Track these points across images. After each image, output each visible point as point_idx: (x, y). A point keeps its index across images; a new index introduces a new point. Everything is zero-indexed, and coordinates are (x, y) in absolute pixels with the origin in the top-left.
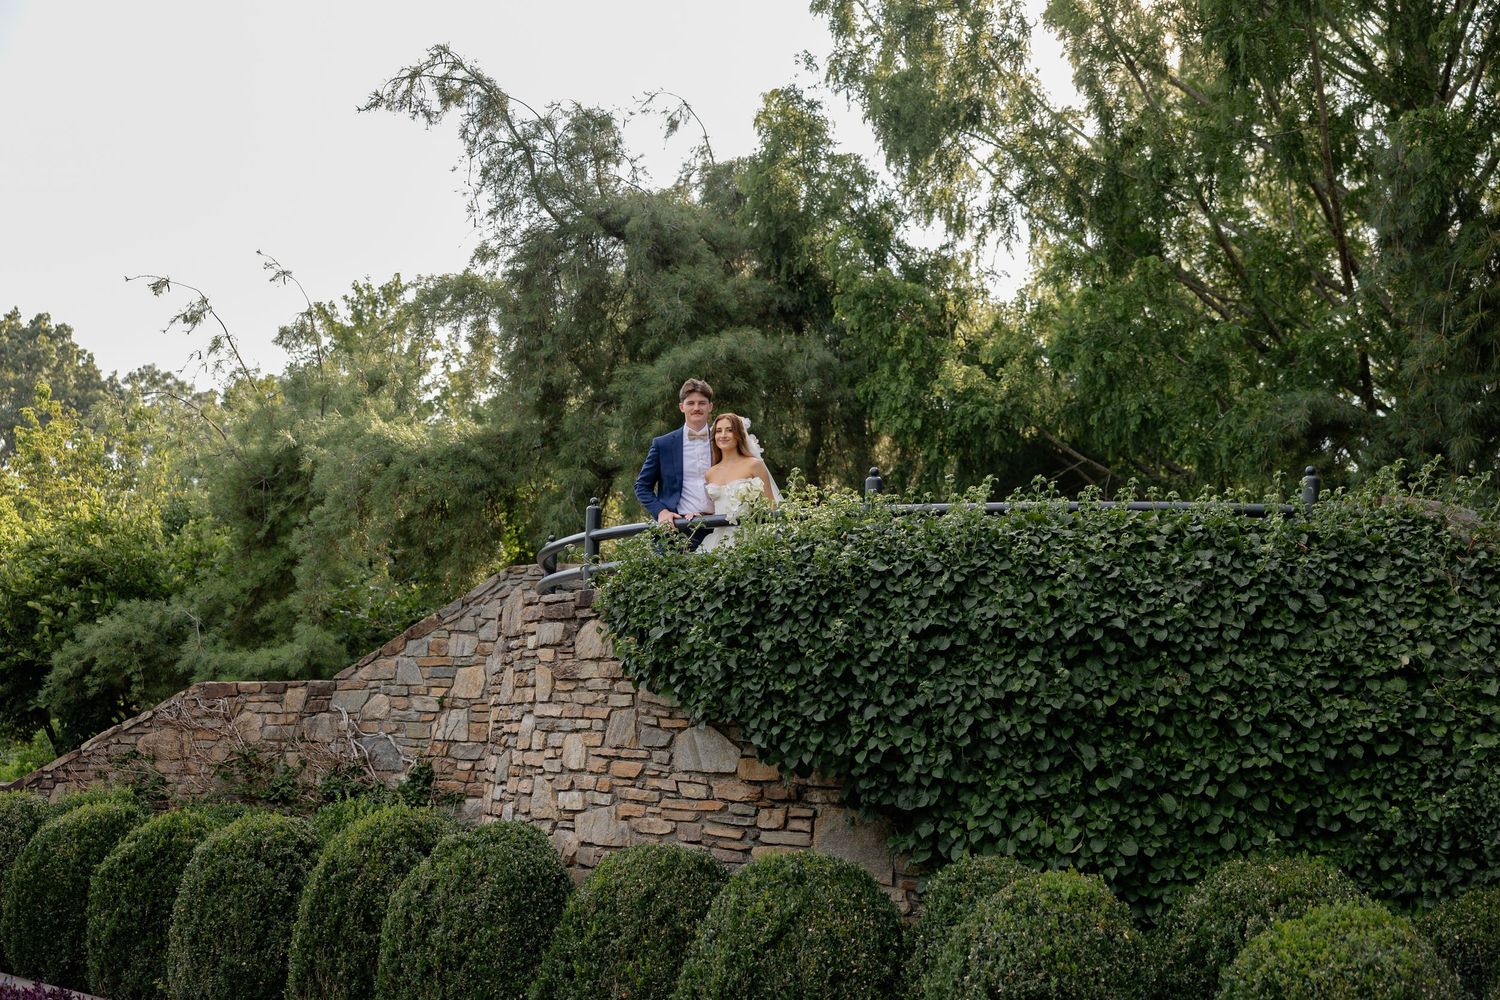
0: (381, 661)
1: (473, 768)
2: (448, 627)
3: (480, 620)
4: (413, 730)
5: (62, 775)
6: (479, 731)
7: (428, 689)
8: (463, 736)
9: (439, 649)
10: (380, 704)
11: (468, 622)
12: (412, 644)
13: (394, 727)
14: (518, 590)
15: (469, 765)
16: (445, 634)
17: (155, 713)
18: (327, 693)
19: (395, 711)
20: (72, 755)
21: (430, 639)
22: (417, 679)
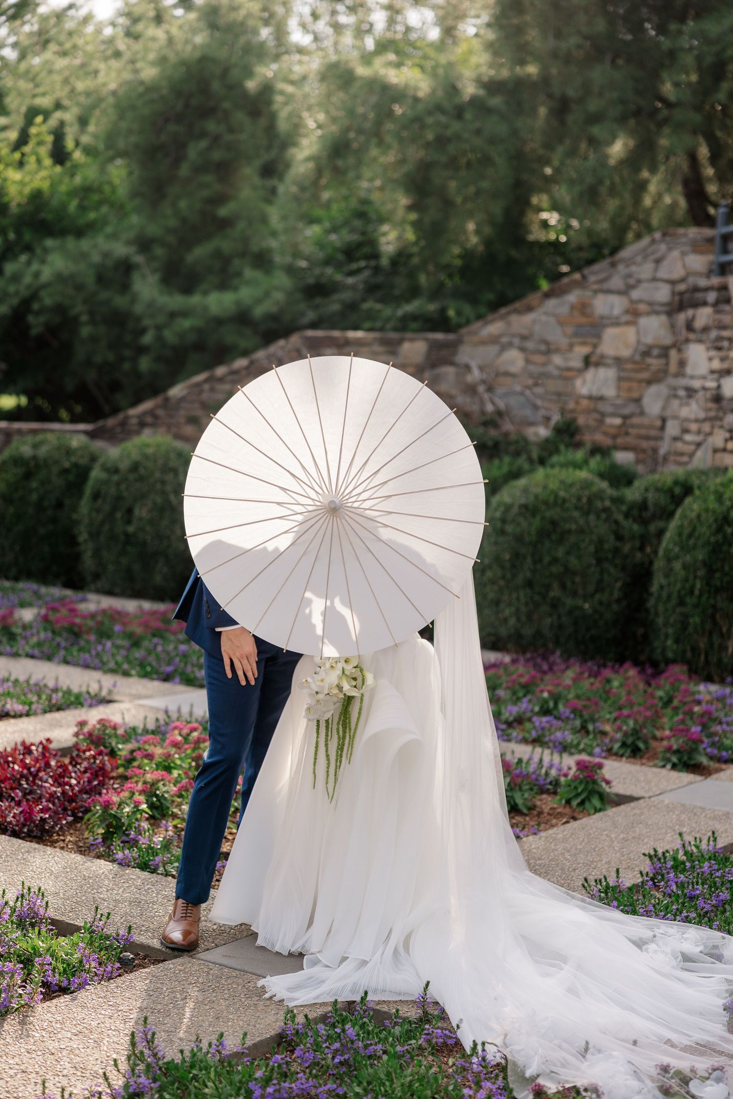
0: (514, 318)
1: (624, 424)
2: (595, 287)
3: (632, 281)
4: (552, 385)
5: (149, 419)
6: (630, 390)
7: (571, 346)
8: (610, 392)
9: (583, 308)
10: (514, 360)
11: (616, 282)
12: (552, 303)
13: (530, 382)
14: (676, 253)
15: (618, 421)
16: (589, 293)
17: (252, 363)
18: (453, 346)
19: (532, 368)
20: (159, 400)
21: (572, 297)
22: (557, 336)
